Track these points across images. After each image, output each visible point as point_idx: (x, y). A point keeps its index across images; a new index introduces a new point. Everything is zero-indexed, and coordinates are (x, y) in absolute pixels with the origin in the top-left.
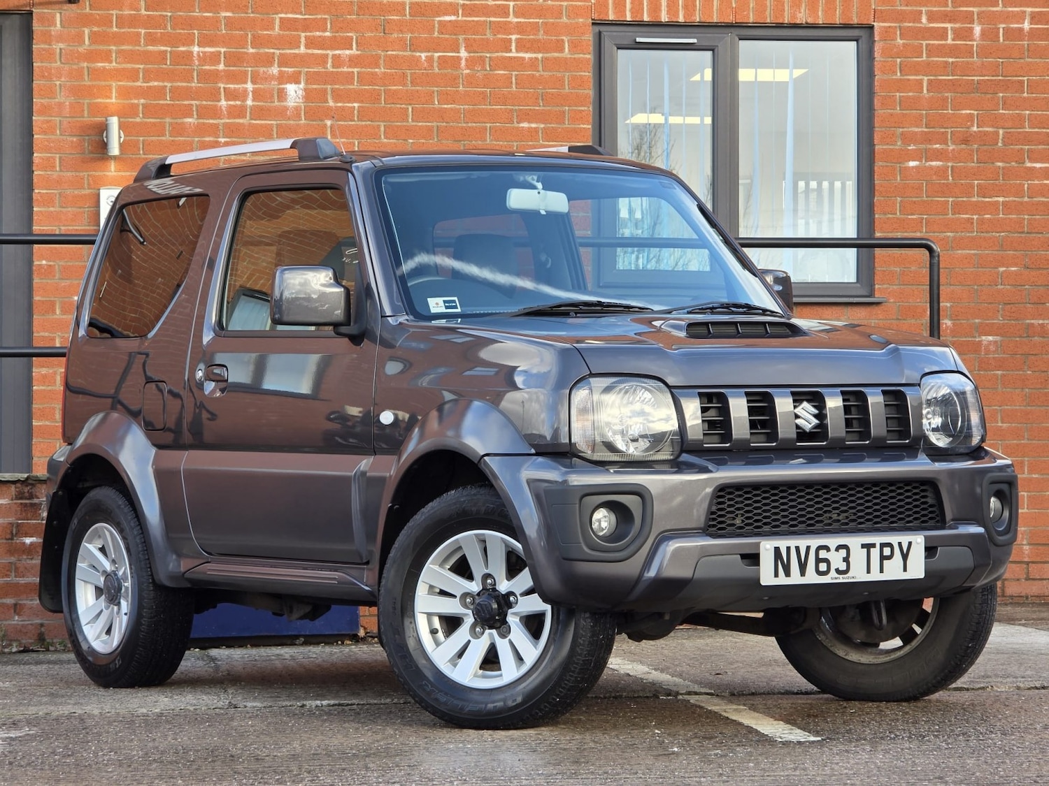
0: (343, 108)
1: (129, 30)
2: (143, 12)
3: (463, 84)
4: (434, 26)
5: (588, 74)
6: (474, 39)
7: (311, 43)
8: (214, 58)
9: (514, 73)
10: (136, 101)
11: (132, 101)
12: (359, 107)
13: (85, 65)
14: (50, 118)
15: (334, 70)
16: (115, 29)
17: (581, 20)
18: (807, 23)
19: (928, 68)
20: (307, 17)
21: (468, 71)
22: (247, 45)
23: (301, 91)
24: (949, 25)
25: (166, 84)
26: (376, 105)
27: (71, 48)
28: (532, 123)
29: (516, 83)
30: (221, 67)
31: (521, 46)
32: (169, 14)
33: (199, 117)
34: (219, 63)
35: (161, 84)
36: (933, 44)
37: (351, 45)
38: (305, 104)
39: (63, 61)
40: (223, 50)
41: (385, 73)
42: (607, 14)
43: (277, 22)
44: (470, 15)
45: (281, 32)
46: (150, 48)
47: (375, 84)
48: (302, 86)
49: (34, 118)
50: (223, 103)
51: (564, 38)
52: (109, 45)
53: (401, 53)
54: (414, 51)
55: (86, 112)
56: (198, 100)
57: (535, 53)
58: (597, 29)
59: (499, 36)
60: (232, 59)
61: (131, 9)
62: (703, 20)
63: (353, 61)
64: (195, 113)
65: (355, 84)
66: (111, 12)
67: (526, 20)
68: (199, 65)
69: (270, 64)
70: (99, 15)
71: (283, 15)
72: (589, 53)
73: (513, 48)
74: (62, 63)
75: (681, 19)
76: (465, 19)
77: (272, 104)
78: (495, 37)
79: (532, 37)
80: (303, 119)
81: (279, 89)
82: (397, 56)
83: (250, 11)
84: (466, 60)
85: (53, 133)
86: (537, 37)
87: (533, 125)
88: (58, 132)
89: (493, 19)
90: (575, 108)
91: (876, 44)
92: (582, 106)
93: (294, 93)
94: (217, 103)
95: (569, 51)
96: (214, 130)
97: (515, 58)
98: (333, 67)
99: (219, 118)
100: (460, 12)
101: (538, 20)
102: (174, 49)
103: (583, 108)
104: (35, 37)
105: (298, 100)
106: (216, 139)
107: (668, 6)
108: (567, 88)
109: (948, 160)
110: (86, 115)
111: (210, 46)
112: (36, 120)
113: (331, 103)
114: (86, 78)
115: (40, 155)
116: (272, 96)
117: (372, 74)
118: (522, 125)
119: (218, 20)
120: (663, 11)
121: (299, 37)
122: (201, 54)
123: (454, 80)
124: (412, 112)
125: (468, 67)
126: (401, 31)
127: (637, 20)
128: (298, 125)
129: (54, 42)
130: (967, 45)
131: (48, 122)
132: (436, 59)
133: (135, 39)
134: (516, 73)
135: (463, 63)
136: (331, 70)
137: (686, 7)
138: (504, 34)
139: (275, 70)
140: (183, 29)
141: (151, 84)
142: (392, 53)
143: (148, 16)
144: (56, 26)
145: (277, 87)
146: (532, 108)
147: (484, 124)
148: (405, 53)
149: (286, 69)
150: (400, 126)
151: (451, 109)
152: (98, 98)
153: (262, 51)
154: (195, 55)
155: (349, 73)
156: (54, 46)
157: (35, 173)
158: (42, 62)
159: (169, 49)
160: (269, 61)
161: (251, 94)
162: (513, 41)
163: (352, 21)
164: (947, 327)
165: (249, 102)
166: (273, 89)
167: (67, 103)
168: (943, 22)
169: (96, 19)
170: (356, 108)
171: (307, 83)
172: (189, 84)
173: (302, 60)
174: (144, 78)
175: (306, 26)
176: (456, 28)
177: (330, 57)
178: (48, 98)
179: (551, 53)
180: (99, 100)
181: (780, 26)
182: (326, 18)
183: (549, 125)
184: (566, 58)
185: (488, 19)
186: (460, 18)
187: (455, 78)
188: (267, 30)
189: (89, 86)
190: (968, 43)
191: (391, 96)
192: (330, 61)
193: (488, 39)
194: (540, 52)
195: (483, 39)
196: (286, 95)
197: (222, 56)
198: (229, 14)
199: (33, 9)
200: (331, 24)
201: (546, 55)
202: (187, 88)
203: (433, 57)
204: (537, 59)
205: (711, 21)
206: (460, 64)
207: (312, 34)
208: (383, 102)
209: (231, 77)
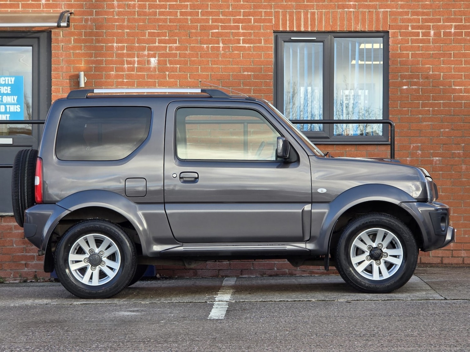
0: (173, 67)
1: (89, 38)
2: (95, 30)
3: (221, 57)
4: (209, 34)
5: (272, 52)
6: (226, 39)
7: (160, 42)
8: (122, 48)
9: (241, 52)
11: (90, 66)
12: (179, 67)
13: (72, 51)
14: (58, 73)
15: (170, 52)
16: (83, 37)
17: (268, 31)
18: (361, 31)
19: (411, 48)
20: (159, 31)
21: (223, 52)
22: (135, 43)
23: (156, 61)
24: (420, 31)
25: (103, 59)
26: (186, 66)
27: (66, 45)
29: (242, 56)
30: (125, 51)
31: (244, 42)
32: (105, 31)
33: (116, 71)
34: (124, 50)
35: (101, 59)
36: (413, 39)
37: (176, 42)
38: (158, 66)
39: (63, 50)
40: (126, 45)
41: (189, 53)
42: (279, 28)
43: (147, 33)
44: (224, 30)
45: (149, 37)
46: (97, 44)
47: (186, 58)
48: (157, 58)
49: (52, 72)
50: (126, 66)
51: (262, 38)
52: (81, 44)
53: (196, 45)
54: (201, 44)
55: (72, 70)
56: (116, 65)
57: (250, 44)
58: (276, 34)
59: (236, 38)
61: (90, 29)
62: (318, 30)
63: (177, 48)
64: (115, 70)
65: (178, 57)
66: (82, 30)
67: (246, 31)
68: (116, 51)
69: (145, 50)
70: (77, 32)
71: (149, 31)
72: (272, 44)
73: (241, 42)
74: (63, 51)
75: (309, 30)
76: (222, 31)
77: (145, 66)
78: (234, 38)
79: (249, 38)
80: (157, 72)
81: (147, 60)
82: (195, 46)
83: (136, 29)
84: (222, 47)
85: (59, 78)
86: (251, 38)
87: (249, 73)
88: (61, 78)
89: (233, 31)
90: (266, 66)
91: (390, 39)
93: (154, 61)
94: (123, 66)
95: (264, 43)
96: (122, 77)
97: (242, 46)
99: (124, 72)
100: (220, 28)
101: (251, 31)
102: (106, 45)
103: (269, 66)
104: (52, 41)
105: (155, 64)
106: (123, 80)
107: (304, 25)
108: (263, 58)
109: (420, 85)
110: (72, 71)
111: (120, 43)
113: (168, 65)
114: (72, 57)
115: (54, 87)
116: (145, 63)
117: (185, 53)
118: (244, 73)
119: (124, 33)
120: (302, 27)
121: (156, 39)
122: (117, 47)
123: (217, 55)
124: (201, 68)
125: (223, 50)
126: (196, 36)
127: (292, 30)
128: (155, 74)
129: (60, 43)
130: (428, 39)
131: (57, 74)
132: (210, 47)
133: (91, 41)
135: (221, 48)
136: (168, 52)
137: (311, 25)
138: (238, 37)
139: (146, 53)
140: (110, 37)
141: (97, 59)
142: (193, 45)
143: (96, 32)
144: (60, 36)
145: (147, 59)
146: (249, 66)
147: (229, 73)
148: (198, 45)
149: (151, 52)
150: (196, 74)
151: (216, 67)
152: (77, 64)
153: (141, 45)
154: (115, 47)
155: (175, 53)
156: (60, 44)
157: (52, 94)
158: (55, 51)
159: (105, 45)
160: (143, 49)
161: (136, 62)
162: (241, 40)
163: (177, 32)
164: (419, 154)
165: (136, 65)
166: (145, 60)
167: (65, 67)
168: (418, 30)
169: (76, 33)
170: (178, 67)
171: (158, 58)
172: (112, 59)
173: (157, 48)
174: (95, 56)
175: (159, 35)
176: (218, 35)
177: (168, 47)
178: (57, 65)
179: (256, 44)
180: (77, 65)
181: (350, 32)
182: (166, 32)
183: (255, 73)
184: (263, 46)
185: (231, 31)
186: (220, 31)
187: (218, 55)
188: (143, 37)
189: (73, 60)
190: (428, 38)
191: (193, 62)
192: (168, 48)
193: (231, 39)
194: (252, 44)
195: (229, 39)
196: (150, 62)
197: (125, 47)
198: (128, 31)
199: (52, 30)
200: (168, 34)
201: (254, 45)
202: (111, 60)
203: (209, 46)
204: (251, 47)
205: (322, 30)
206: (220, 49)
207: (161, 38)
208: (189, 65)
209: (129, 56)
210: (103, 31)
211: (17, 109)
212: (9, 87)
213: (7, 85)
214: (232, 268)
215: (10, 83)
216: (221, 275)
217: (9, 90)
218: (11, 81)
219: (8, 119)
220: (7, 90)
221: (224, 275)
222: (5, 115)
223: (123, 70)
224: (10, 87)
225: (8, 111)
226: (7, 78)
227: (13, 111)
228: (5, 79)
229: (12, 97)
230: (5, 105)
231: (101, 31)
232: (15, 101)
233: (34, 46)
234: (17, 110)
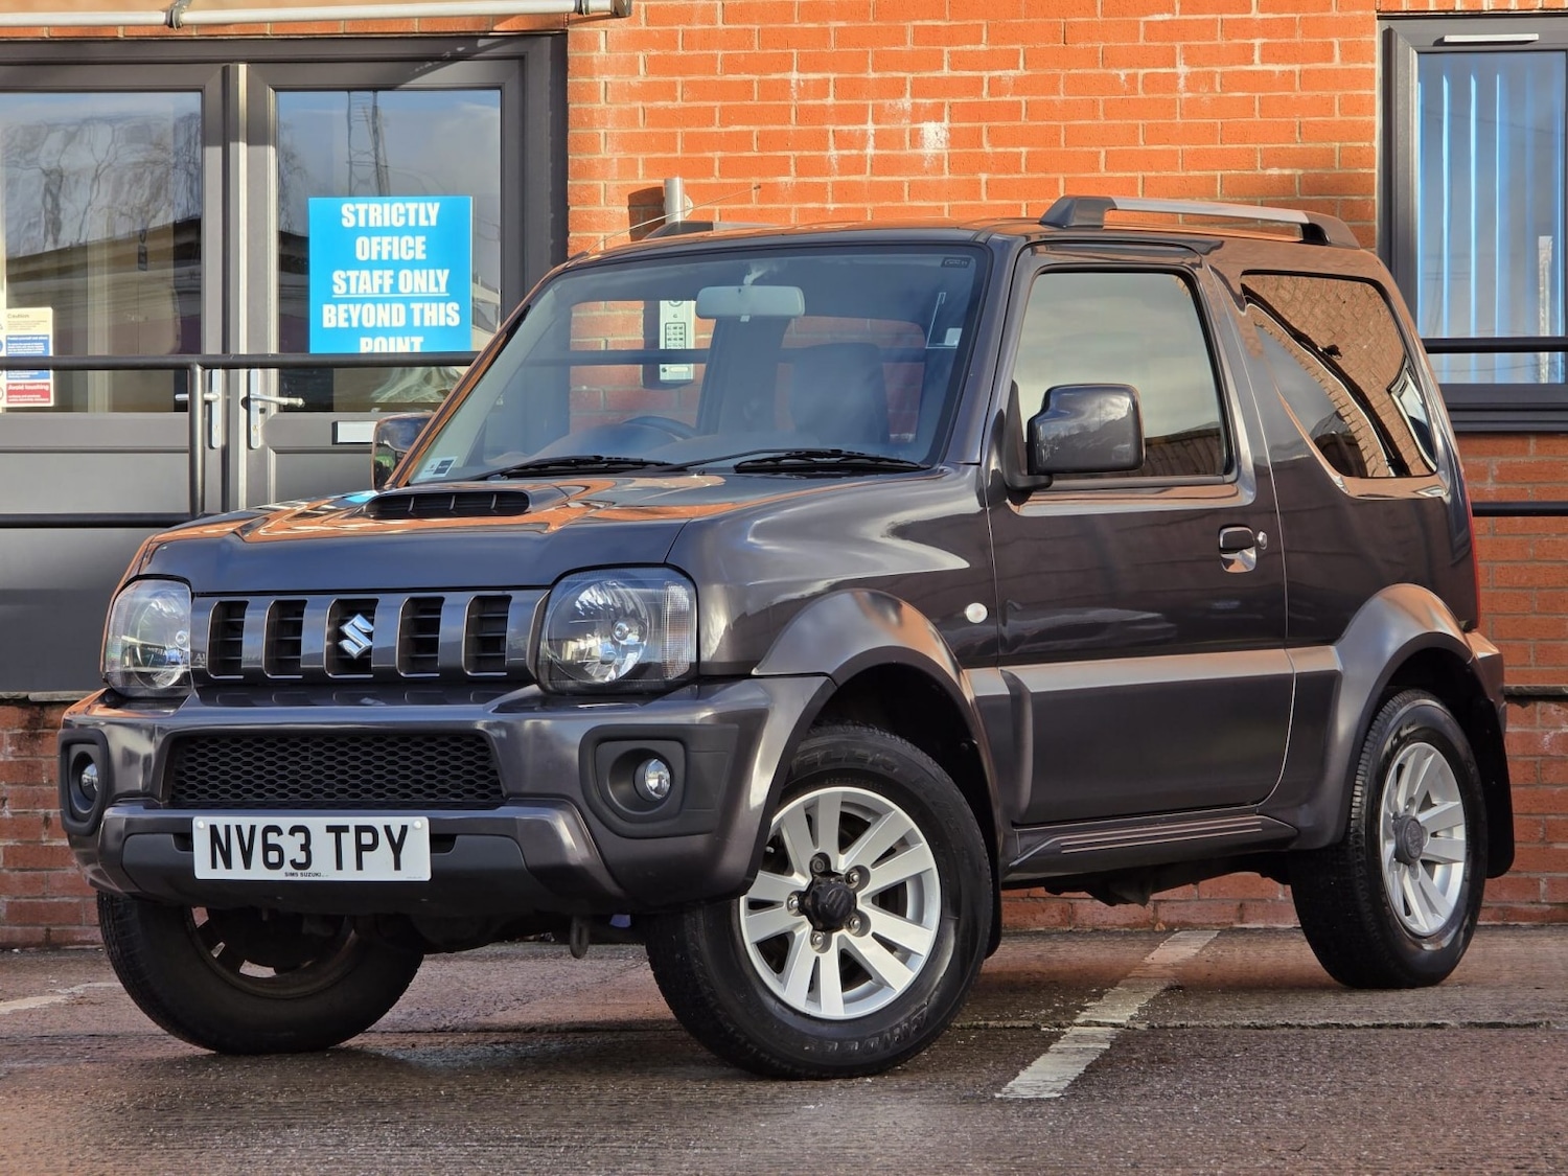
0: (1004, 155)
1: (701, 52)
2: (720, 25)
3: (1181, 114)
4: (1138, 29)
5: (1373, 93)
6: (1198, 47)
7: (958, 62)
8: (821, 89)
9: (1257, 95)
10: (710, 155)
11: (705, 155)
12: (1028, 153)
13: (639, 104)
14: (591, 182)
15: (992, 99)
16: (680, 51)
17: (1360, 12)
20: (952, 23)
21: (1189, 95)
22: (867, 67)
23: (944, 132)
25: (752, 128)
26: (1053, 149)
27: (620, 81)
28: (1284, 168)
29: (1261, 110)
30: (830, 100)
31: (1269, 55)
32: (757, 27)
33: (800, 173)
34: (826, 95)
35: (745, 128)
37: (1017, 62)
38: (950, 151)
39: (609, 99)
40: (832, 76)
41: (1066, 102)
42: (1399, 3)
43: (910, 32)
44: (1192, 12)
45: (916, 48)
46: (731, 77)
47: (1051, 119)
48: (946, 124)
49: (569, 182)
50: (833, 153)
51: (1334, 40)
52: (673, 76)
53: (1089, 71)
54: (1109, 67)
55: (641, 172)
56: (796, 149)
57: (1288, 62)
58: (1386, 24)
59: (1236, 41)
60: (845, 89)
61: (703, 23)
63: (1020, 86)
64: (793, 169)
65: (1023, 118)
66: (676, 27)
67: (1276, 16)
68: (799, 99)
69: (901, 94)
70: (658, 32)
71: (918, 23)
72: (1373, 62)
73: (1257, 57)
74: (607, 102)
75: (1514, 5)
76: (1184, 17)
77: (903, 152)
78: (1229, 42)
79: (1285, 40)
80: (947, 172)
81: (912, 130)
82: (1083, 76)
83: (871, 18)
84: (1187, 78)
85: (595, 203)
86: (1293, 40)
87: (1287, 172)
88: (602, 200)
89: (1225, 16)
90: (1349, 144)
92: (1362, 140)
93: (934, 136)
94: (823, 153)
95: (1341, 59)
96: (819, 192)
97: (1259, 72)
98: (991, 94)
99: (827, 175)
100: (1178, 7)
102: (764, 77)
103: (1362, 144)
104: (570, 67)
105: (939, 146)
106: (821, 206)
108: (1337, 112)
110: (641, 177)
111: (814, 71)
112: (571, 185)
113: (987, 148)
114: (641, 125)
115: (577, 235)
116: (903, 141)
117: (1047, 103)
118: (1269, 171)
119: (825, 34)
121: (941, 51)
122: (802, 83)
123: (1168, 108)
124: (1106, 157)
125: (1188, 88)
126: (1090, 39)
127: (1446, 8)
128: (940, 181)
129: (597, 74)
131: (588, 187)
132: (1140, 78)
133: (709, 65)
134: (1262, 95)
135: (1182, 82)
136: (989, 99)
138: (1242, 37)
139: (906, 102)
140: (777, 48)
141: (731, 129)
142: (1077, 71)
143: (728, 31)
144: (599, 49)
145: (909, 127)
146: (1284, 145)
147: (1212, 173)
148: (1095, 71)
149: (924, 101)
151: (1163, 151)
152: (658, 151)
153: (888, 75)
154: (793, 85)
155: (1013, 103)
156: (597, 80)
158: (580, 102)
159: (756, 78)
160: (897, 89)
161: (872, 138)
162: (1257, 48)
163: (1019, 26)
165: (870, 151)
166: (904, 131)
167: (615, 160)
169: (655, 38)
170: (1024, 154)
171: (951, 121)
172: (784, 127)
173: (946, 87)
174: (721, 121)
175: (951, 37)
176: (1172, 30)
177: (986, 80)
178: (589, 154)
179: (1313, 62)
180: (661, 154)
182: (981, 26)
183: (1310, 171)
184: (1336, 70)
185: (1219, 17)
186: (1177, 17)
187: (1170, 106)
188: (897, 45)
189: (646, 135)
191: (1076, 135)
192: (986, 85)
193: (1218, 46)
194: (1296, 62)
195: (1210, 46)
196: (922, 138)
197: (831, 84)
198: (842, 24)
199: (568, 28)
200: (988, 32)
201: (1306, 66)
202: (782, 132)
203: (1136, 75)
204: (1292, 73)
205: (1560, 7)
206: (1177, 84)
207: (960, 48)
208: (1063, 144)
209: (844, 115)
210: (749, 26)
211: (447, 315)
212: (421, 239)
213: (415, 231)
214: (1204, 897)
215: (423, 222)
216: (1166, 920)
217: (420, 247)
218: (428, 218)
219: (417, 349)
220: (414, 248)
221: (1174, 919)
222: (407, 339)
223: (821, 167)
224: (423, 239)
225: (417, 323)
226: (412, 206)
227: (434, 323)
228: (407, 210)
229: (432, 272)
230: (407, 301)
231: (743, 26)
232: (443, 288)
233: (507, 89)
234: (449, 319)
